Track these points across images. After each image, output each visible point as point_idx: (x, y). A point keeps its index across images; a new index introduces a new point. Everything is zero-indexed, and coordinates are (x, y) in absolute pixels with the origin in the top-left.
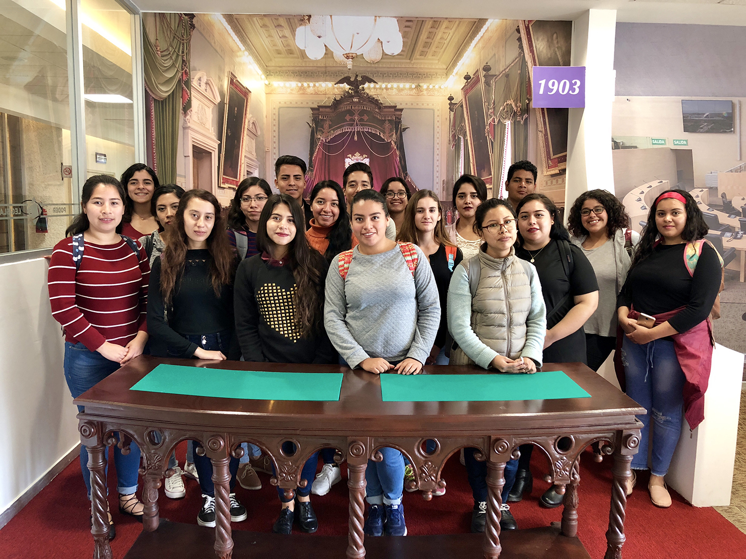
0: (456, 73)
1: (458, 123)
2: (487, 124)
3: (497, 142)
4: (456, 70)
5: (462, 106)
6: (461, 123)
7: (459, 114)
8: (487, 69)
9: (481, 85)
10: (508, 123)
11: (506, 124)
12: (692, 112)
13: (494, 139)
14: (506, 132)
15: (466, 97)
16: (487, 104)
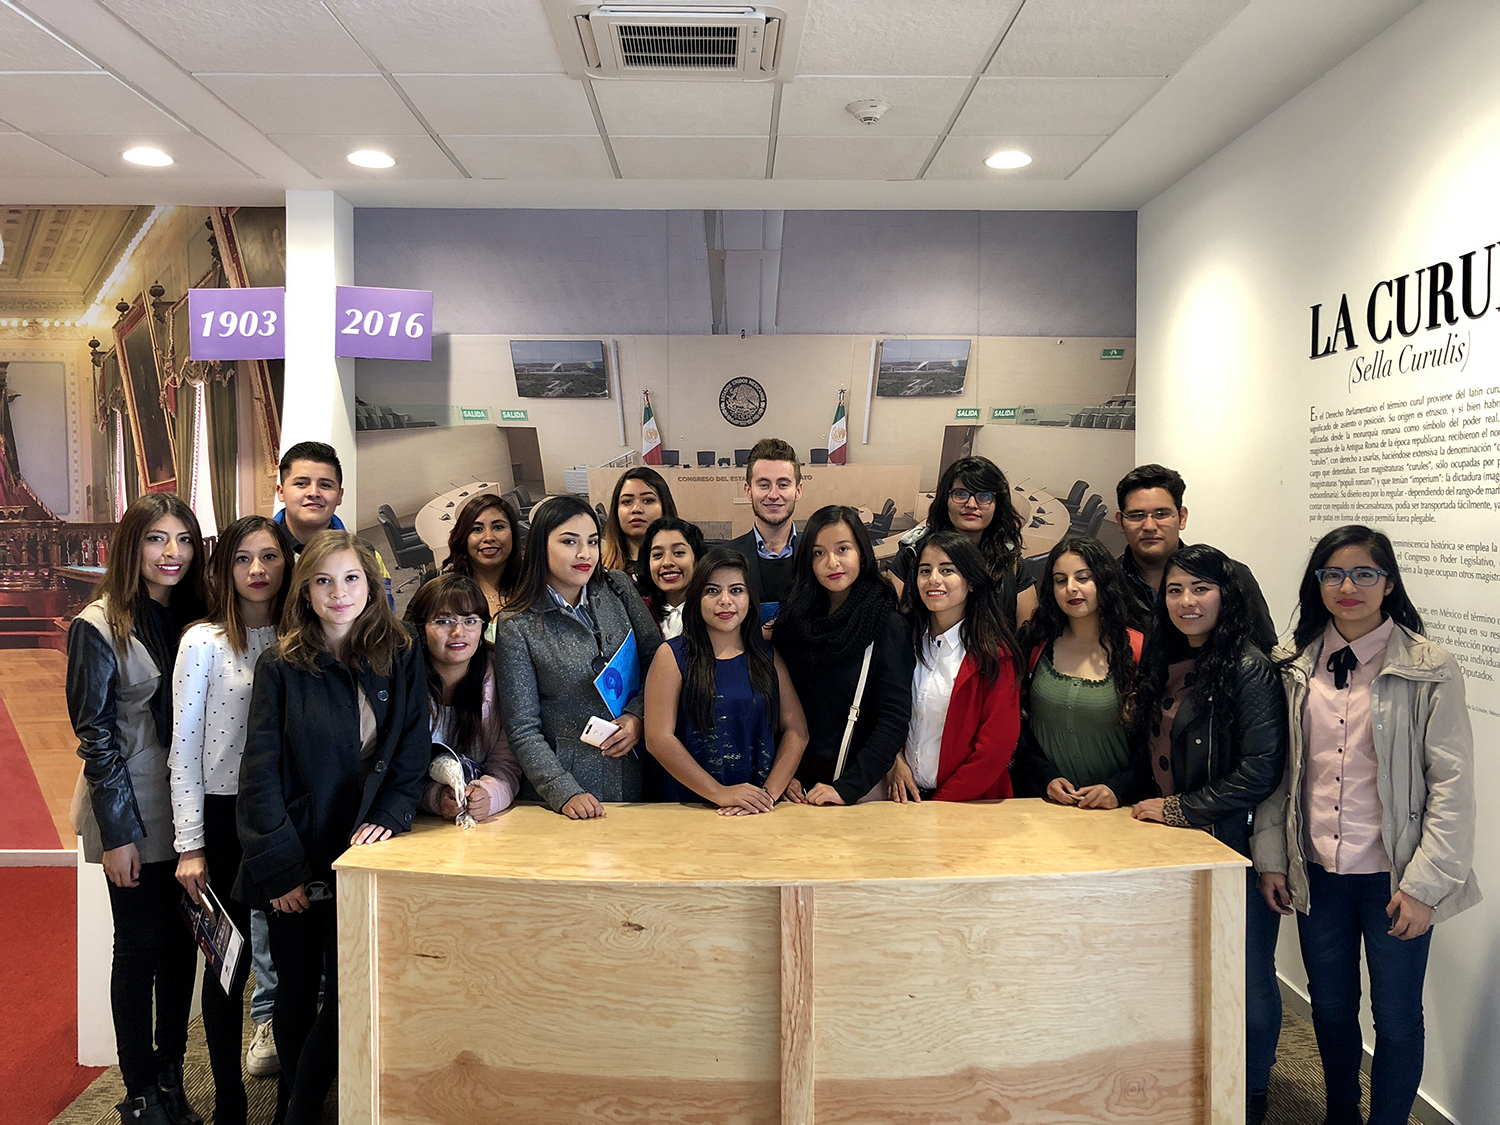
0: (103, 301)
1: (109, 385)
2: (163, 387)
3: (183, 419)
4: (100, 295)
5: (115, 357)
6: (114, 385)
7: (110, 371)
8: (157, 292)
9: (149, 320)
10: (200, 386)
11: (197, 387)
12: (531, 362)
13: (176, 414)
14: (197, 400)
15: (121, 340)
16: (160, 352)
